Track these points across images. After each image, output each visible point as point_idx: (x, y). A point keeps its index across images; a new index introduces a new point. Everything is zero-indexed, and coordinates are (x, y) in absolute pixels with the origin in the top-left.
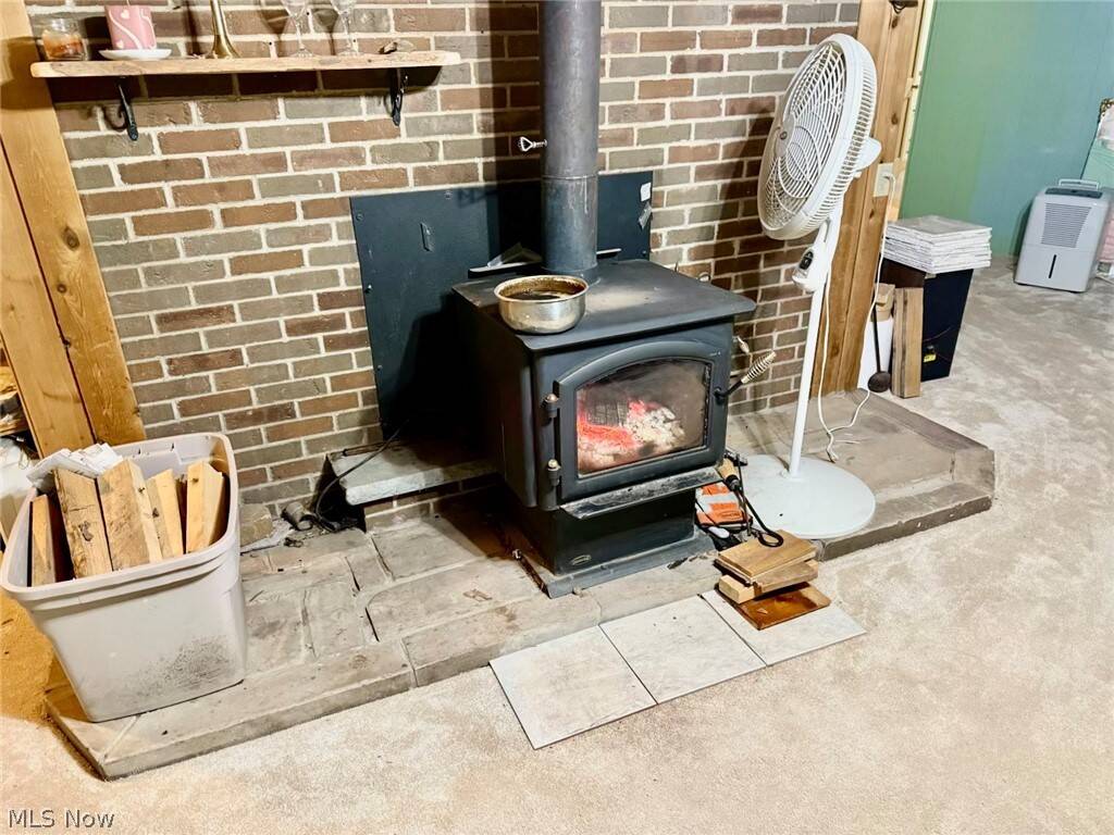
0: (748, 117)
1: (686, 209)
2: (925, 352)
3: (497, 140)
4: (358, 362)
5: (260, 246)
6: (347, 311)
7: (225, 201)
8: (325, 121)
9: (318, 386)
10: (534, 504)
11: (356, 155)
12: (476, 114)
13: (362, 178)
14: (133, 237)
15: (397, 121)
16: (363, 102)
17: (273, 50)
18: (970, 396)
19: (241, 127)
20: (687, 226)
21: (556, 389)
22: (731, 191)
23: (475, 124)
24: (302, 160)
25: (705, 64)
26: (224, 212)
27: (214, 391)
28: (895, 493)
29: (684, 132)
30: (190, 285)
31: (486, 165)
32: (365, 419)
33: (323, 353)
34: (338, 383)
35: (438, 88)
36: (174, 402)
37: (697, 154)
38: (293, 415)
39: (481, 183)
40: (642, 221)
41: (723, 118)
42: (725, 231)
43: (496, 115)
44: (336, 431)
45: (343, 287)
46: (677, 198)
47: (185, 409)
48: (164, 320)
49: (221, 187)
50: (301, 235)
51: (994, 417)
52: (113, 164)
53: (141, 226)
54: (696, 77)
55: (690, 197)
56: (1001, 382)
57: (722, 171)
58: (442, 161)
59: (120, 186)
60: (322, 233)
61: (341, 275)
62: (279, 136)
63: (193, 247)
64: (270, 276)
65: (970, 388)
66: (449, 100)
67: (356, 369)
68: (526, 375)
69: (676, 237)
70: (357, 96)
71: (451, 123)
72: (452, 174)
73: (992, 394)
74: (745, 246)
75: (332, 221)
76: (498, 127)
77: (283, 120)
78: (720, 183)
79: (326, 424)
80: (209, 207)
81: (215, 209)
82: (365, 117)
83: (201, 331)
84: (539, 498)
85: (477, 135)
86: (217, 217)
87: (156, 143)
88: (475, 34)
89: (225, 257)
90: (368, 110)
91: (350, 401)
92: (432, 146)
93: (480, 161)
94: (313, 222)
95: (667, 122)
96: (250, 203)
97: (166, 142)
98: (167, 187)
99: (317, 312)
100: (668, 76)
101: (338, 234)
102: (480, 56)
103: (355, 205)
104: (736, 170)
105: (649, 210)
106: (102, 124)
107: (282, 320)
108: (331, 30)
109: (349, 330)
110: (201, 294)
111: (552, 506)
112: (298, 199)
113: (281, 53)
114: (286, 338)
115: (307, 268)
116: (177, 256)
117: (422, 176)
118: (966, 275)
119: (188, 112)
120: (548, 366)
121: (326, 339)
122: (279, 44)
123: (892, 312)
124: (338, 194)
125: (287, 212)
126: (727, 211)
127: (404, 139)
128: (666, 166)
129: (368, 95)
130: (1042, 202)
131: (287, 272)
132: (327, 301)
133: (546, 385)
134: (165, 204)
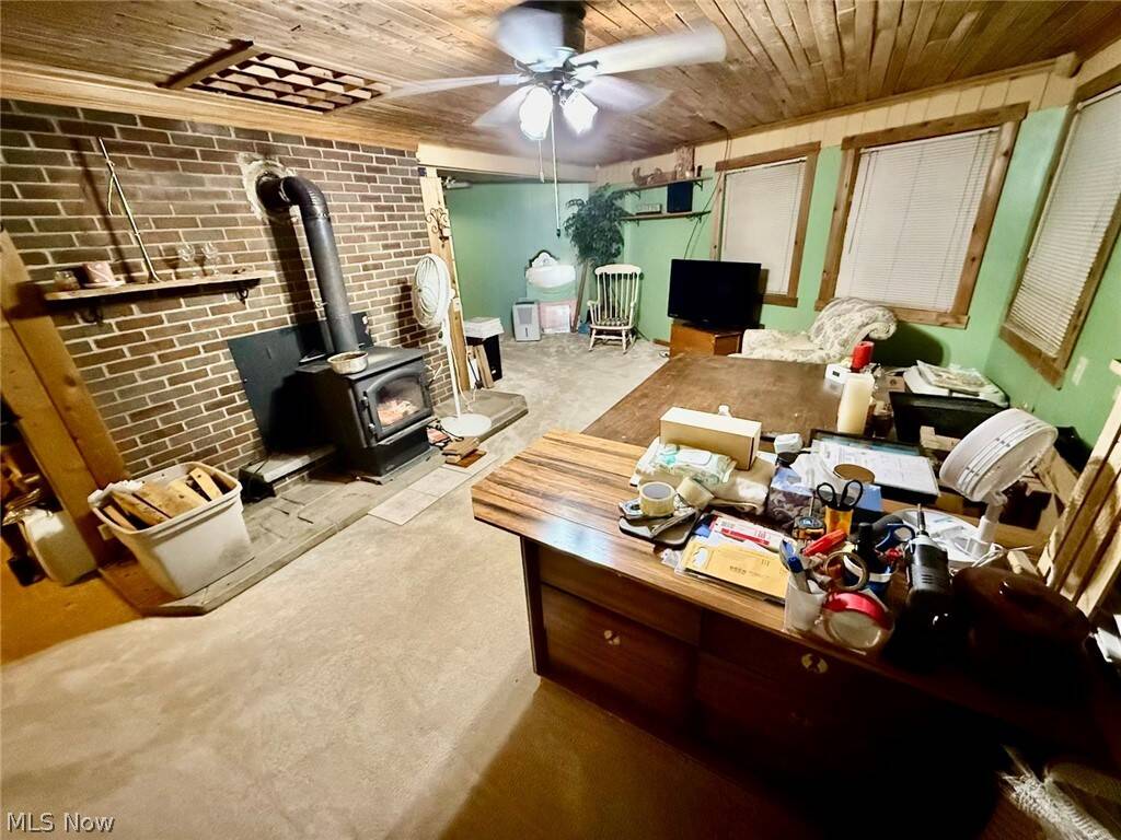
0: (399, 286)
1: (384, 325)
2: (491, 370)
3: (294, 306)
4: (246, 418)
5: (183, 370)
6: (235, 394)
7: (160, 350)
8: (207, 307)
9: (228, 434)
10: (365, 446)
11: (226, 320)
12: (282, 296)
13: (231, 331)
14: (108, 376)
15: (244, 303)
16: (225, 296)
17: (173, 277)
18: (512, 382)
19: (163, 314)
20: (386, 332)
21: (365, 394)
22: (400, 316)
23: (282, 299)
24: (198, 326)
25: (376, 267)
26: (159, 356)
27: (170, 448)
28: (496, 416)
29: (375, 294)
30: (147, 395)
31: (291, 318)
32: (255, 446)
33: (227, 417)
34: (238, 431)
35: (261, 286)
36: (147, 459)
37: (382, 303)
38: (217, 452)
39: (290, 325)
40: (367, 332)
41: (389, 287)
42: (402, 332)
43: (291, 295)
44: (242, 455)
45: (231, 383)
46: (379, 321)
47: (154, 461)
48: (134, 417)
49: (156, 344)
50: (206, 361)
51: (522, 387)
52: (90, 340)
53: (111, 369)
54: (374, 272)
55: (383, 320)
56: (520, 376)
57: (395, 308)
58: (270, 318)
59: (96, 350)
60: (216, 359)
61: (229, 377)
62: (185, 316)
63: (144, 376)
64: (192, 383)
65: (511, 379)
66: (267, 291)
67: (246, 422)
68: (350, 392)
69: (383, 338)
70: (221, 293)
71: (271, 301)
72: (276, 323)
73: (520, 380)
74: (412, 337)
75: (220, 352)
76: (292, 301)
77: (184, 309)
78: (394, 313)
79: (236, 453)
80: (151, 355)
81: (155, 355)
82: (227, 303)
83: (157, 418)
84: (368, 443)
85: (284, 305)
86: (156, 358)
87: (114, 327)
88: (273, 262)
89: (164, 378)
90: (229, 299)
91: (247, 438)
92: (264, 312)
93: (288, 316)
94: (210, 354)
95: (367, 291)
96: (174, 349)
97: (120, 326)
98: (125, 348)
99: (220, 397)
100: (362, 273)
101: (224, 358)
102: (277, 271)
103: (230, 343)
104: (399, 307)
105: (368, 327)
106: (80, 321)
107: (202, 405)
108: (202, 265)
109: (239, 403)
110: (153, 399)
111: (375, 444)
112: (200, 345)
113: (178, 277)
114: (206, 413)
115: (211, 376)
116: (136, 381)
117: (261, 326)
118: (496, 337)
119: (131, 310)
120: (360, 387)
121: (227, 410)
122: (176, 274)
123: (475, 357)
124: (221, 339)
125: (196, 351)
126: (400, 324)
127: (249, 310)
128: (370, 309)
129: (227, 292)
130: (515, 308)
131: (200, 380)
132: (224, 391)
133: (361, 394)
134: (125, 356)
